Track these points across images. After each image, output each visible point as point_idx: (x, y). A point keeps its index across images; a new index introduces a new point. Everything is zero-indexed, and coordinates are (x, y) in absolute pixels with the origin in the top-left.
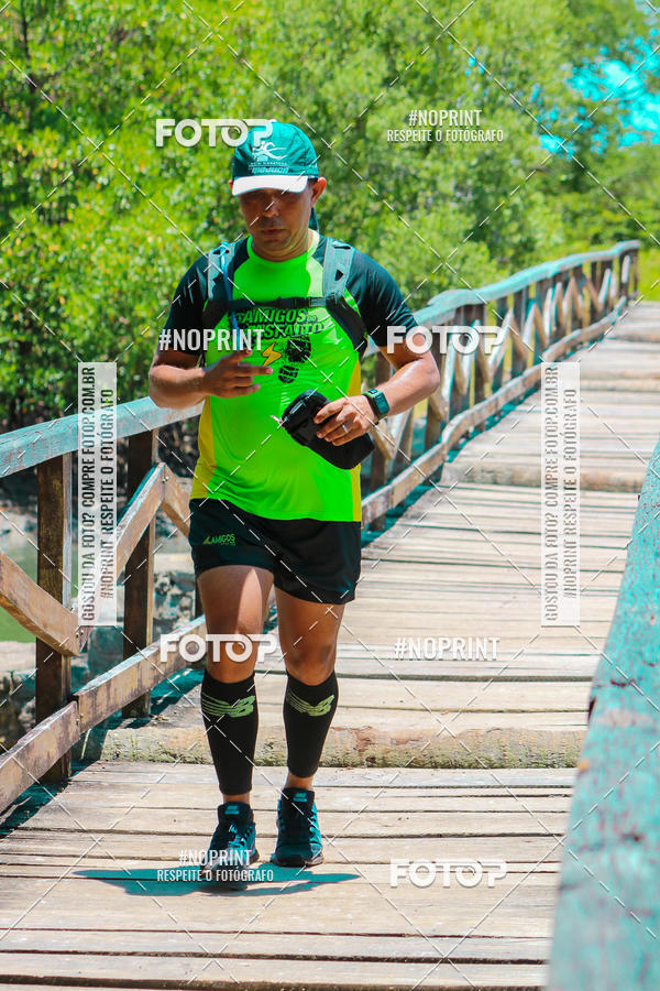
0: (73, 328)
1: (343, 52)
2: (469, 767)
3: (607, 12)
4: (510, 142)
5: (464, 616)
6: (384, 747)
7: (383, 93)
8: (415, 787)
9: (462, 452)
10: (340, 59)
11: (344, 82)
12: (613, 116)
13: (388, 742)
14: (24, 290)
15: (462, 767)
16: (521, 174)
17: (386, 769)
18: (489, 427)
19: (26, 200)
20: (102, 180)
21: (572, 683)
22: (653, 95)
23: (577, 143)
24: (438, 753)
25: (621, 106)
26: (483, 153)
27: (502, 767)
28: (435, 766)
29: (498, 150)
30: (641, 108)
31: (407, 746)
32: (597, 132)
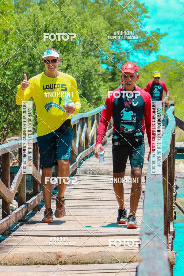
1: (39, 38)
2: (92, 264)
3: (121, 25)
4: (93, 66)
5: (87, 216)
6: (65, 258)
8: (76, 271)
9: (82, 165)
10: (38, 41)
11: (39, 49)
12: (124, 57)
13: (66, 256)
15: (89, 264)
16: (96, 76)
17: (65, 265)
18: (90, 157)
21: (122, 237)
22: (136, 50)
23: (113, 66)
24: (82, 259)
25: (126, 54)
26: (84, 70)
27: (102, 263)
28: (81, 264)
29: (89, 69)
30: (133, 54)
31: (72, 258)
32: (119, 63)
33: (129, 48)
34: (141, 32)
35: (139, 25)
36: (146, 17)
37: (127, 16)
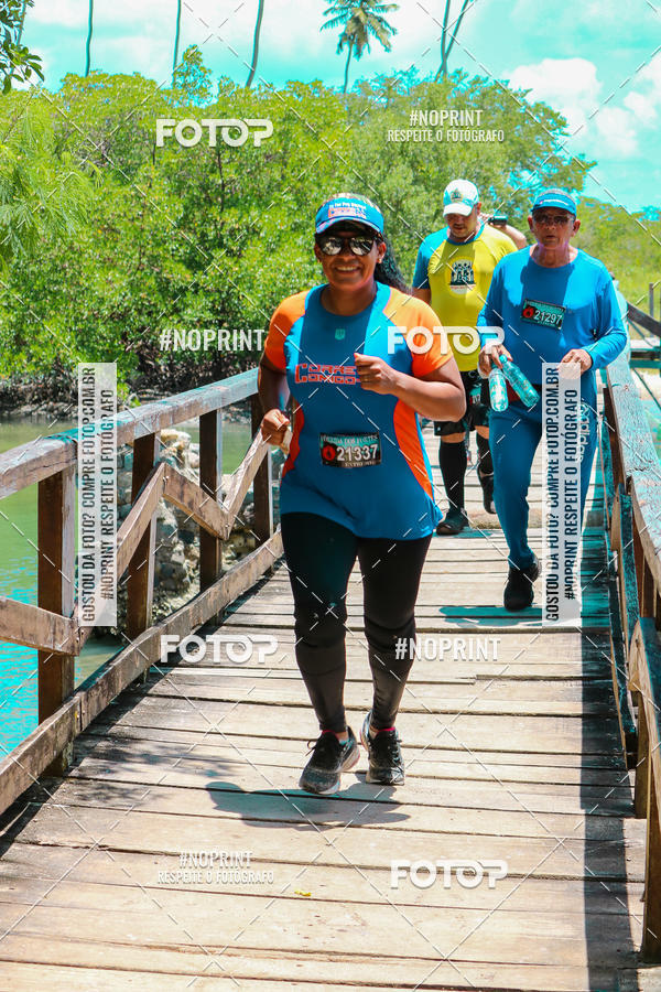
0: (248, 313)
1: (390, 166)
7: (413, 189)
10: (389, 169)
11: (391, 183)
12: (525, 199)
14: (221, 293)
19: (221, 245)
20: (262, 234)
25: (530, 193)
32: (517, 207)
33: (534, 183)
34: (553, 158)
35: (552, 146)
36: (563, 134)
37: (530, 131)
